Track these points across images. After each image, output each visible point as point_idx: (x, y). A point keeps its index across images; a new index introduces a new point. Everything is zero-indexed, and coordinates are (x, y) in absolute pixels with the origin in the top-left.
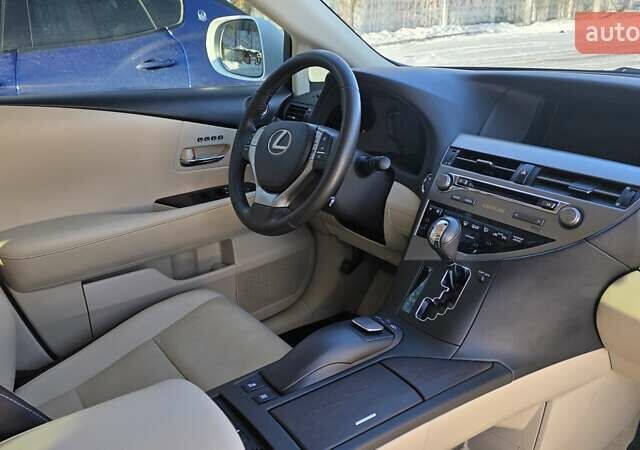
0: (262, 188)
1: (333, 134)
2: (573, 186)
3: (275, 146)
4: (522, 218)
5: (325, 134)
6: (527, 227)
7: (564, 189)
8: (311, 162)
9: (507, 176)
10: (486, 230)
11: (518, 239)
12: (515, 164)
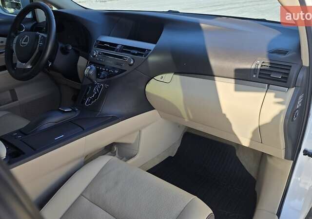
0: (20, 61)
1: (46, 36)
2: (132, 51)
3: (23, 43)
4: (117, 64)
5: (42, 36)
6: (119, 67)
7: (129, 52)
8: (38, 48)
9: (113, 50)
10: (107, 70)
11: (116, 72)
12: (116, 45)
